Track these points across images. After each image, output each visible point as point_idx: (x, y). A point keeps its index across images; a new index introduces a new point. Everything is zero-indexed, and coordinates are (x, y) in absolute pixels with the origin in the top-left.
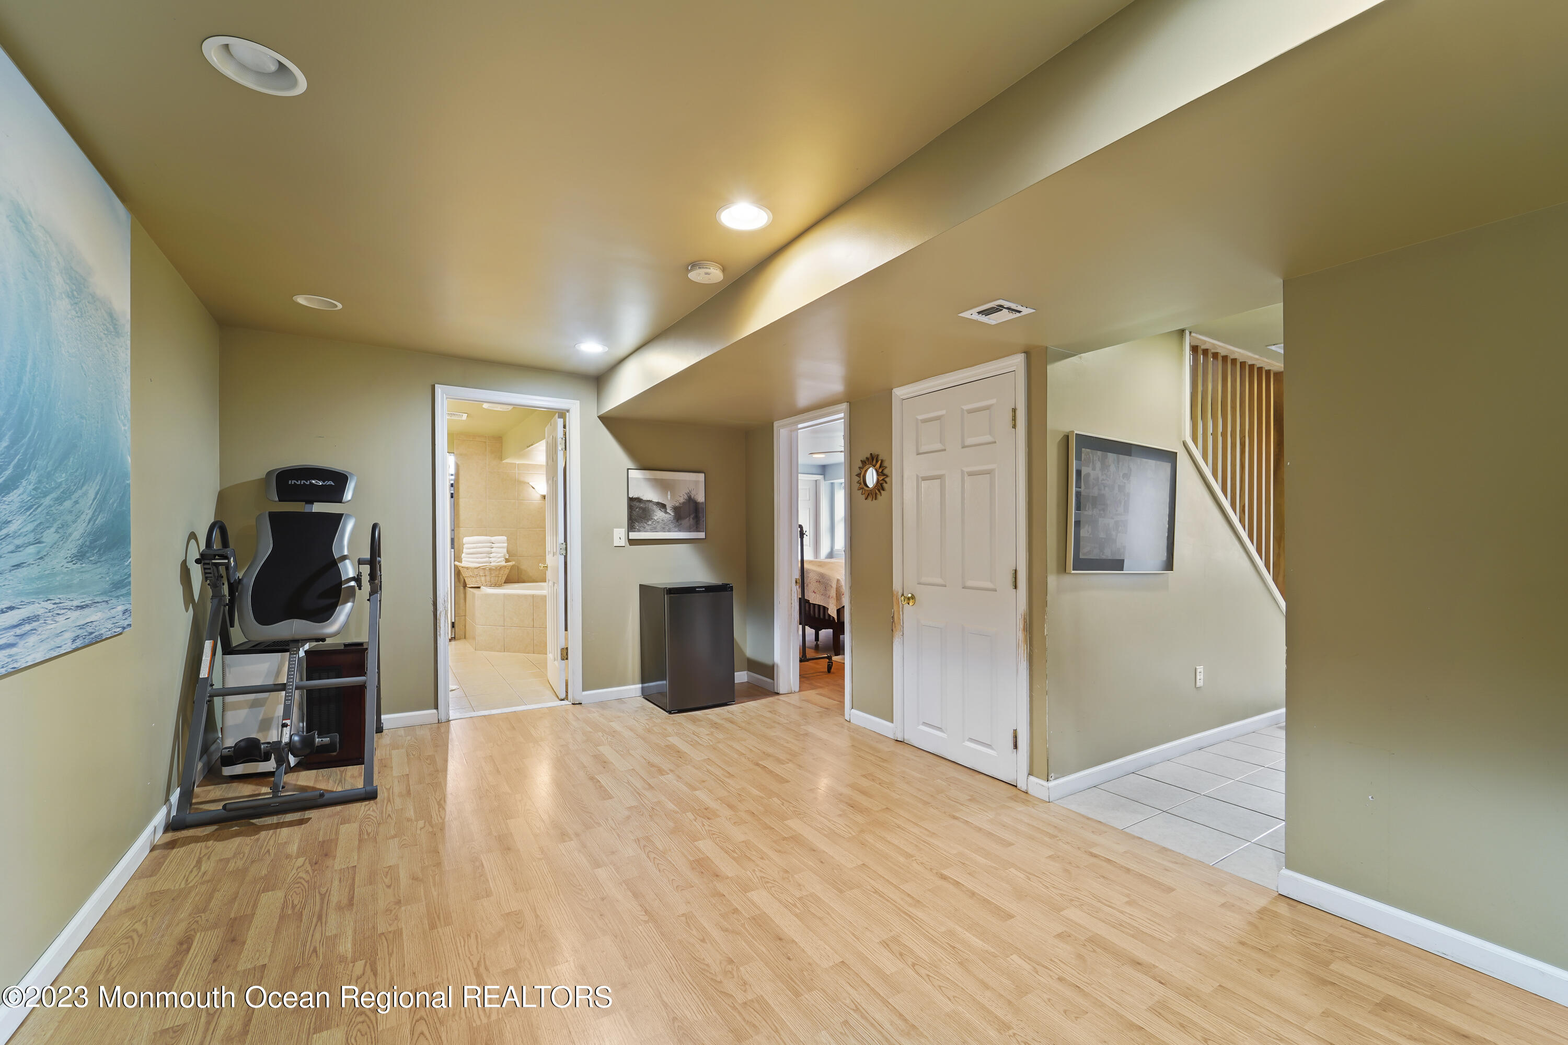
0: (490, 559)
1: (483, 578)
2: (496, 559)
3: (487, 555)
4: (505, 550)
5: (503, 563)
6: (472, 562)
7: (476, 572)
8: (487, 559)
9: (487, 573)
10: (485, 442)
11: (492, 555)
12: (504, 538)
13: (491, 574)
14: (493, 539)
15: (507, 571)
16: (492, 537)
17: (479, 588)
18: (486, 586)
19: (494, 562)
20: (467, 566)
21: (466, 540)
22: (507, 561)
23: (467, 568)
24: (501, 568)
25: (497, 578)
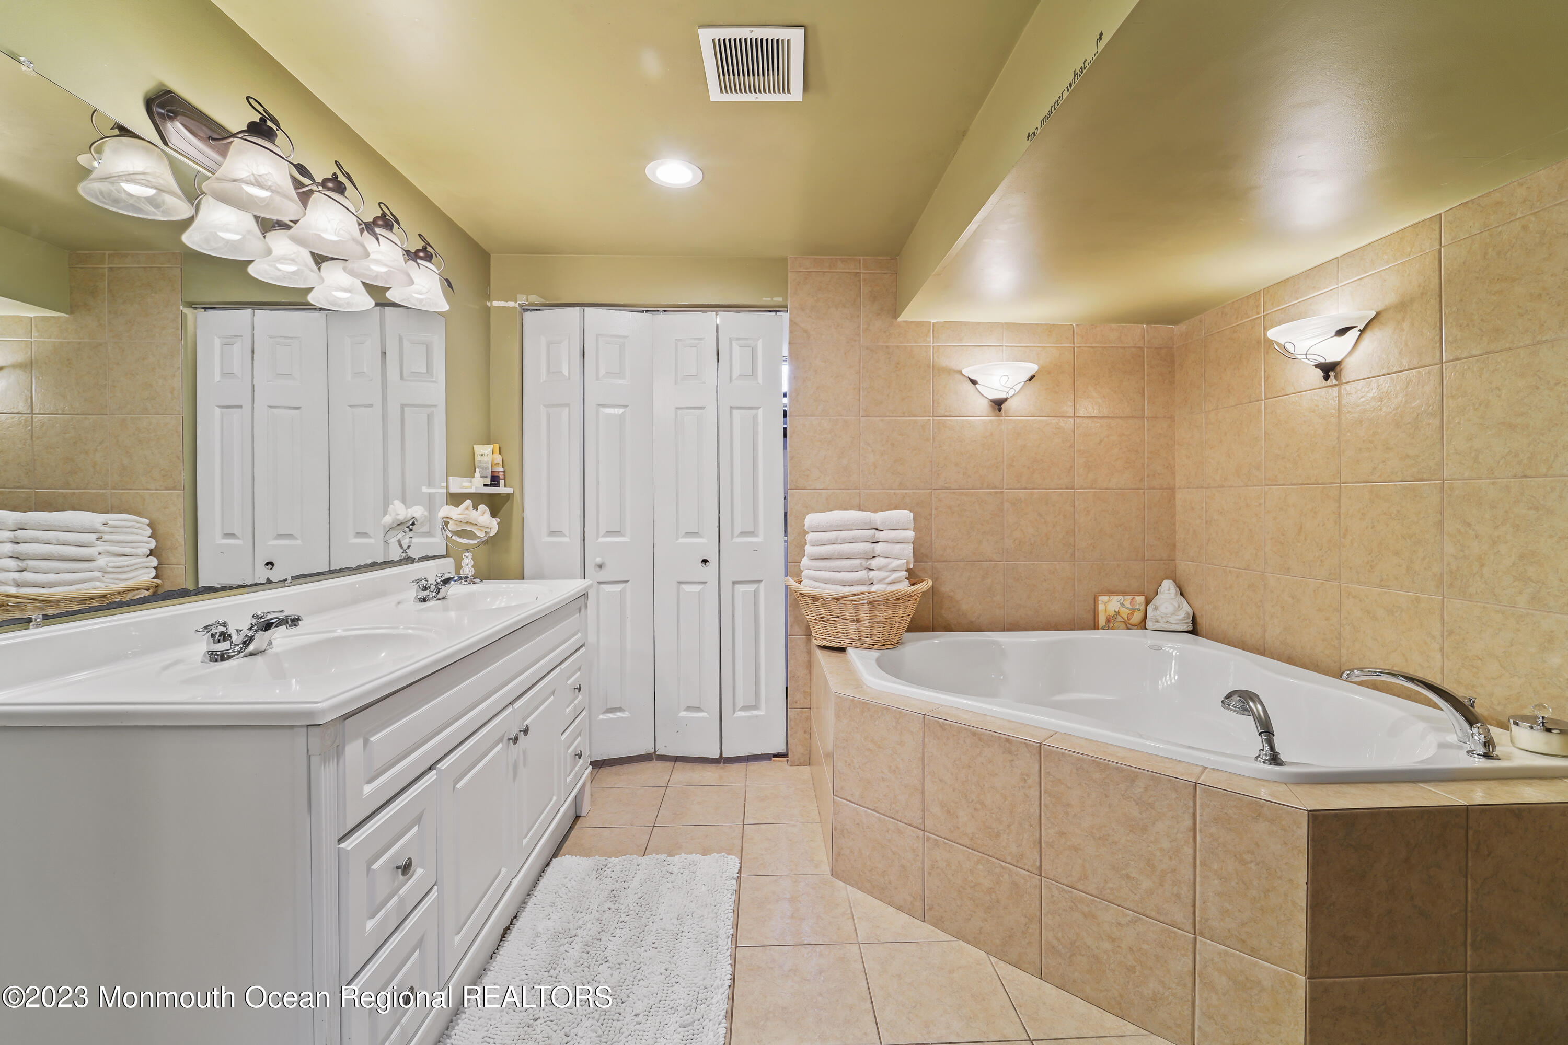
0: (872, 574)
1: (852, 627)
2: (888, 573)
3: (863, 561)
4: (908, 550)
5: (904, 587)
6: (826, 582)
7: (835, 608)
8: (862, 574)
9: (863, 613)
10: (857, 274)
11: (875, 563)
12: (905, 515)
13: (873, 615)
14: (879, 517)
15: (912, 607)
16: (876, 512)
17: (842, 650)
18: (861, 646)
19: (881, 581)
20: (814, 592)
21: (812, 519)
22: (913, 577)
23: (815, 598)
24: (897, 600)
25: (887, 628)
